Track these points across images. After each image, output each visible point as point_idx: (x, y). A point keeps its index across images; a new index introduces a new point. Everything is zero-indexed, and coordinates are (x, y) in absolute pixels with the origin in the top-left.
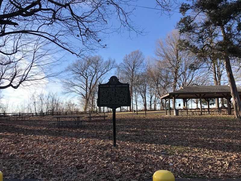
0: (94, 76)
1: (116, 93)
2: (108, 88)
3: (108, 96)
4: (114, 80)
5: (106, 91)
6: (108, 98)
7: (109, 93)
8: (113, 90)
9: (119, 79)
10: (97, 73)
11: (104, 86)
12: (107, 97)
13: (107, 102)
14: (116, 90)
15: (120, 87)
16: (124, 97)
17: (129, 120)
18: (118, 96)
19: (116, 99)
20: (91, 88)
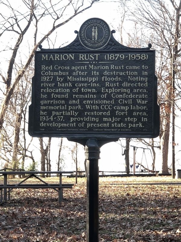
0: (23, 33)
1: (102, 83)
2: (72, 63)
3: (71, 98)
4: (95, 34)
5: (65, 77)
6: (72, 105)
7: (73, 83)
8: (89, 71)
9: (114, 31)
10: (37, 21)
11: (57, 57)
12: (66, 100)
13: (67, 119)
14: (101, 72)
15: (119, 62)
16: (135, 103)
17: (157, 202)
18: (109, 98)
19: (100, 110)
20: (13, 81)
